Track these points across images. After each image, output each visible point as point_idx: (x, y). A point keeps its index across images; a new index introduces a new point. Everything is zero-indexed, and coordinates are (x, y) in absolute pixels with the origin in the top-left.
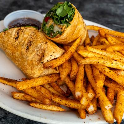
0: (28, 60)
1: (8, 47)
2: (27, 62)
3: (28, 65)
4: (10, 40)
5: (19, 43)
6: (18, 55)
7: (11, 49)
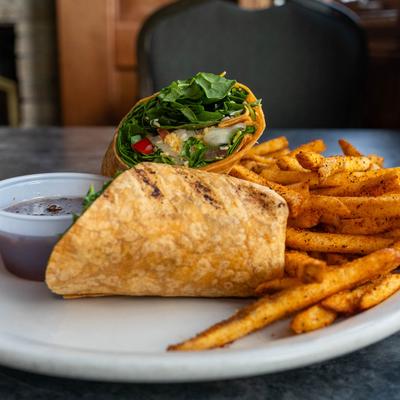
0: (241, 221)
1: (151, 232)
2: (242, 230)
3: (251, 237)
4: (142, 208)
5: (176, 201)
6: (201, 232)
7: (163, 229)
